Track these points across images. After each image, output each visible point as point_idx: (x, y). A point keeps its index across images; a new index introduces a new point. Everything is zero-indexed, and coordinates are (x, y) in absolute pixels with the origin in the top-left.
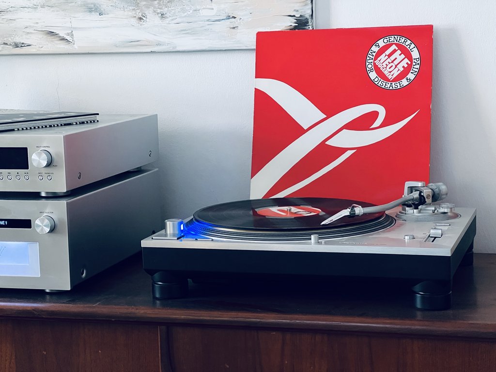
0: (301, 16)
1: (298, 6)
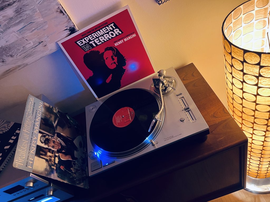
0: (70, 28)
1: (66, 25)
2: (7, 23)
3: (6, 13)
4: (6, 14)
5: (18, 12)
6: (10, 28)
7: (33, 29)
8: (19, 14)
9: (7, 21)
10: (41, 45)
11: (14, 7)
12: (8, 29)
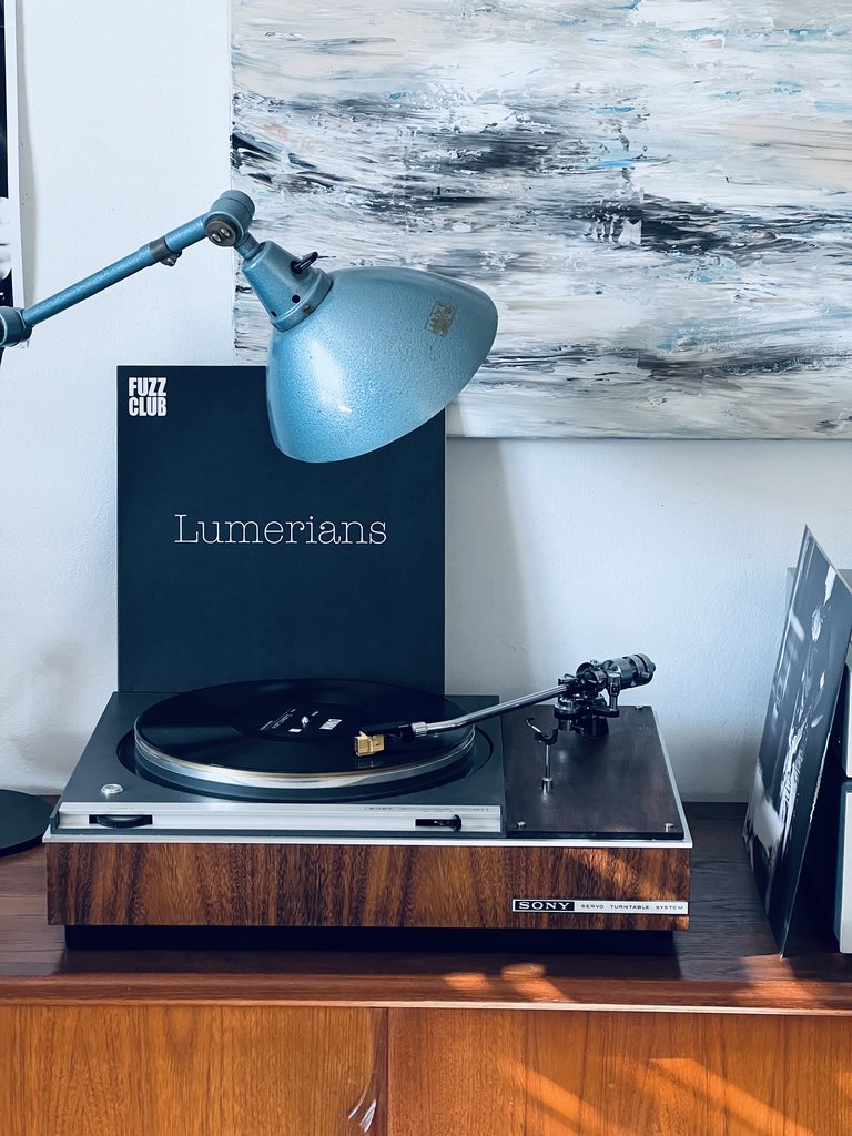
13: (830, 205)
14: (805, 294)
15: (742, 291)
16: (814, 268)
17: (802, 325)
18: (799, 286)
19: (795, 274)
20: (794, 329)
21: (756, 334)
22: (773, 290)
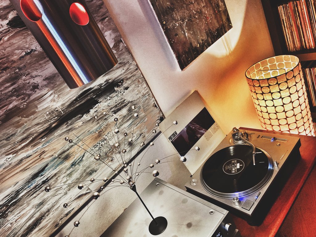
0: (160, 118)
1: (158, 115)
2: (121, 121)
3: (122, 112)
4: (121, 114)
5: (130, 110)
6: (123, 125)
7: (138, 123)
8: (130, 112)
9: (121, 120)
10: (141, 137)
11: (128, 107)
12: (121, 127)
13: (17, 188)
14: (28, 208)
15: (11, 222)
16: (25, 202)
17: (33, 214)
18: (25, 209)
19: (22, 207)
20: (32, 216)
21: (23, 226)
22: (19, 215)
